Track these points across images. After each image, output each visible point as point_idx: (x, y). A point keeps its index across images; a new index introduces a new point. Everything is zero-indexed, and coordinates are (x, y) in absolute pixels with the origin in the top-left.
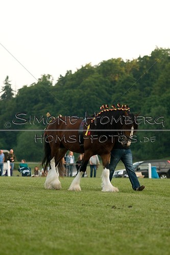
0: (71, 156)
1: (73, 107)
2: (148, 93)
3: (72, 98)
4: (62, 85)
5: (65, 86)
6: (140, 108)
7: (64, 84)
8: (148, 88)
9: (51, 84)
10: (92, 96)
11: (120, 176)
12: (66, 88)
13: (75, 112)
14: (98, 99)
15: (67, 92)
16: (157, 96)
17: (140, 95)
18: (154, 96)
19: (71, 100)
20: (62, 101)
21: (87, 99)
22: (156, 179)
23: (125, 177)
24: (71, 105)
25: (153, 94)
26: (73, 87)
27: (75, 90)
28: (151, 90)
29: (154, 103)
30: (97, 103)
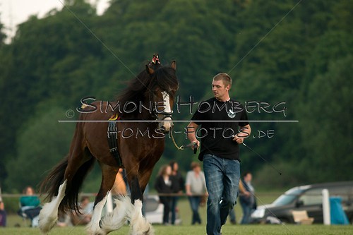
2: (322, 27)
4: (119, 11)
5: (127, 16)
6: (303, 63)
7: (124, 9)
8: (320, 16)
9: (94, 11)
10: (190, 38)
11: (257, 221)
12: (130, 20)
14: (204, 43)
15: (133, 29)
16: (342, 33)
17: (303, 32)
18: (334, 33)
19: (141, 47)
21: (179, 45)
22: (339, 226)
23: (268, 222)
24: (143, 60)
25: (335, 28)
26: (145, 17)
27: (151, 25)
28: (328, 19)
29: (335, 49)
30: (202, 54)
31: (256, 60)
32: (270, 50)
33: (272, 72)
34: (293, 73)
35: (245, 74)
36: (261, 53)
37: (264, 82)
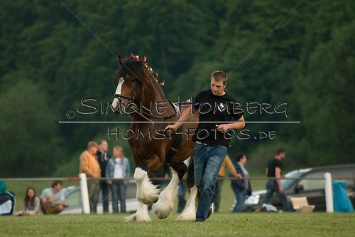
0: (118, 160)
1: (126, 30)
3: (125, 7)
6: (302, 30)
11: (251, 209)
13: (132, 43)
14: (192, 7)
19: (120, 13)
20: (97, 16)
21: (163, 10)
22: (344, 214)
23: (264, 210)
24: (122, 27)
29: (340, 14)
30: (189, 20)
31: (250, 27)
32: (266, 15)
33: (268, 40)
34: (292, 41)
35: (237, 43)
36: (255, 19)
37: (259, 52)
